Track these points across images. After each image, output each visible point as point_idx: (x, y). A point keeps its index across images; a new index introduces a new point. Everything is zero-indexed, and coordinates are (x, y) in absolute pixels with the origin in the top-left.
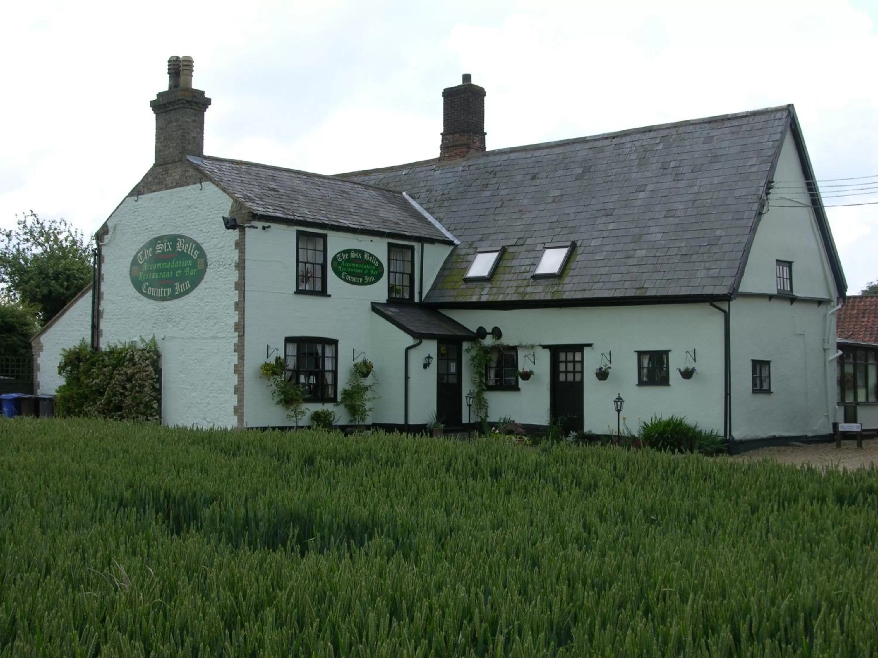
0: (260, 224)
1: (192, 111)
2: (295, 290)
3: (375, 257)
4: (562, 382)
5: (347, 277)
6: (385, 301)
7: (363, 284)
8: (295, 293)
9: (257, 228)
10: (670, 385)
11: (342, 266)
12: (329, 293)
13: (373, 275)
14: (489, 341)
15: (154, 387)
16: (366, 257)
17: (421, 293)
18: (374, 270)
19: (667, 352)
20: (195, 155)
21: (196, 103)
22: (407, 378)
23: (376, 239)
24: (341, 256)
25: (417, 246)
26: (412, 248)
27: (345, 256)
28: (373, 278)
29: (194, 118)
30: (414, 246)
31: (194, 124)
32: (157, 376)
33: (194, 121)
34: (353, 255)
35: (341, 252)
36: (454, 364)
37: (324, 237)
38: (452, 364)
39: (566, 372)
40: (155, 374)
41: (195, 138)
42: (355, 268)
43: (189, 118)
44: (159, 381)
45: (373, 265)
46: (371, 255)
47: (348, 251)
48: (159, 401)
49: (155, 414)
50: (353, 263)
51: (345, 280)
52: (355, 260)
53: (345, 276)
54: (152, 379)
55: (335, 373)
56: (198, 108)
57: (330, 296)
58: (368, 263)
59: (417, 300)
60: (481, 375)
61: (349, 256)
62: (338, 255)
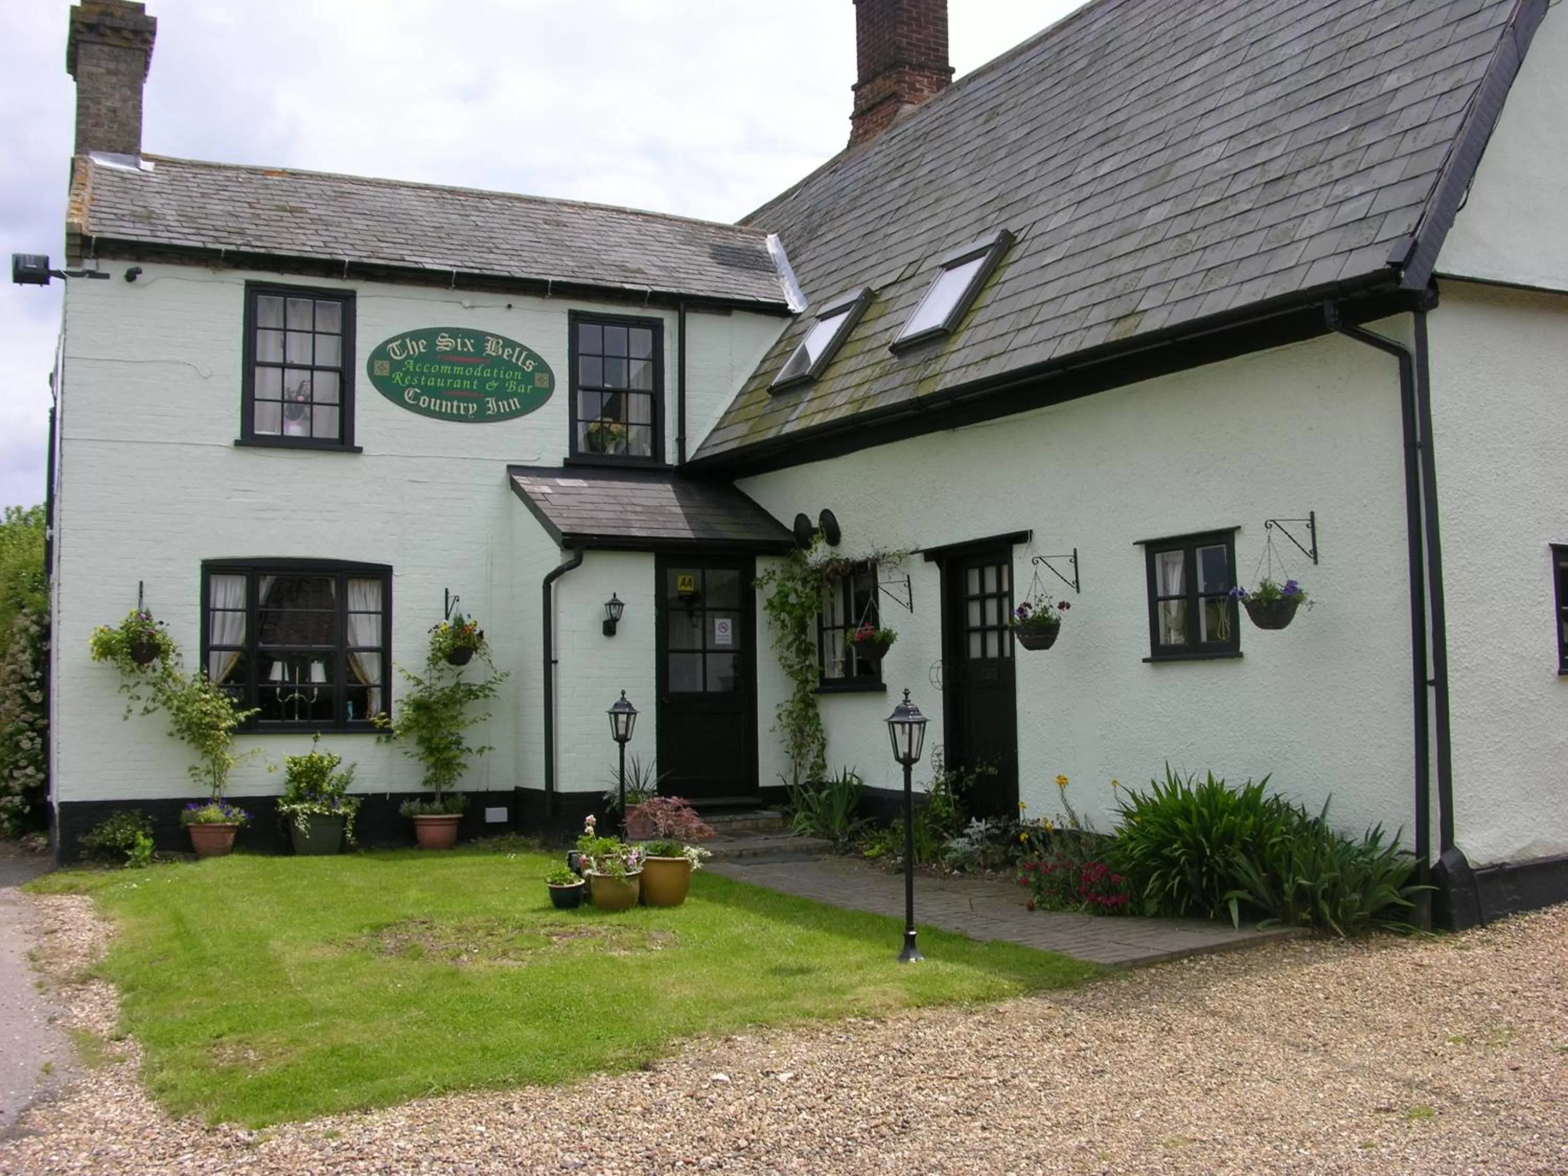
0: (117, 268)
1: (106, 49)
2: (237, 434)
3: (524, 348)
4: (976, 660)
5: (424, 402)
6: (559, 463)
7: (481, 417)
8: (238, 444)
9: (106, 276)
10: (1241, 655)
11: (407, 373)
12: (357, 444)
13: (515, 394)
14: (819, 553)
15: (26, 699)
16: (491, 348)
17: (681, 441)
18: (519, 383)
19: (1226, 536)
20: (116, 151)
21: (117, 30)
22: (549, 662)
23: (526, 304)
24: (403, 347)
25: (670, 320)
26: (656, 327)
27: (421, 347)
28: (515, 403)
29: (112, 66)
30: (661, 320)
31: (114, 79)
32: (38, 674)
33: (110, 72)
34: (444, 344)
35: (403, 337)
36: (728, 622)
37: (348, 299)
38: (718, 622)
39: (984, 630)
40: (34, 671)
41: (114, 111)
42: (455, 377)
43: (97, 65)
44: (44, 684)
45: (516, 367)
46: (509, 343)
47: (430, 335)
48: (44, 733)
49: (23, 763)
50: (448, 363)
51: (415, 409)
52: (452, 357)
53: (416, 397)
54: (24, 679)
55: (385, 651)
56: (123, 43)
57: (359, 450)
58: (496, 362)
59: (671, 458)
60: (804, 651)
61: (431, 345)
62: (394, 345)
